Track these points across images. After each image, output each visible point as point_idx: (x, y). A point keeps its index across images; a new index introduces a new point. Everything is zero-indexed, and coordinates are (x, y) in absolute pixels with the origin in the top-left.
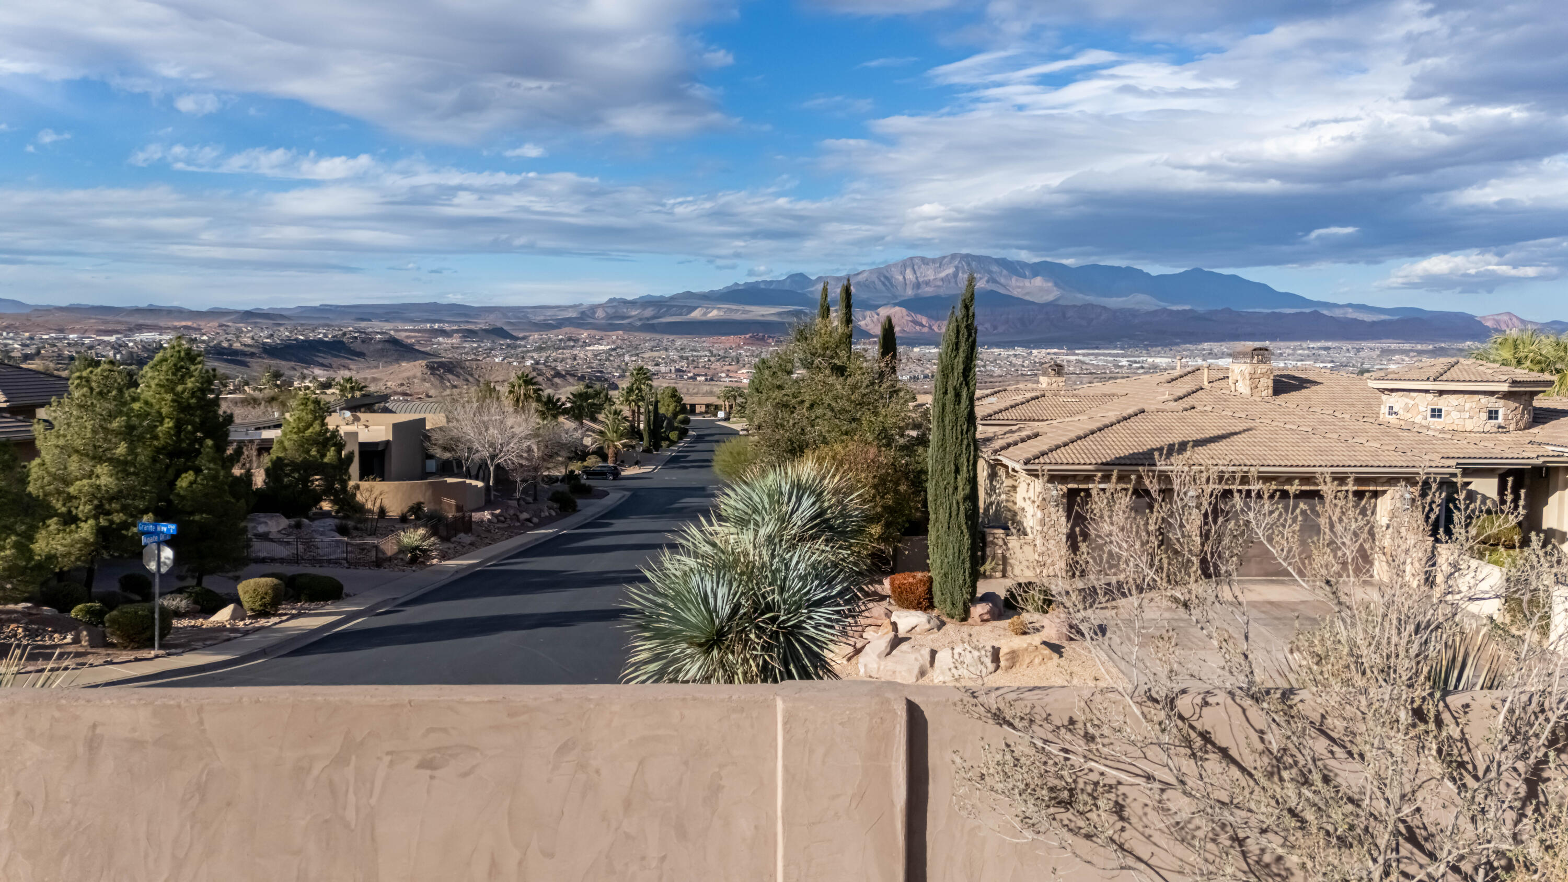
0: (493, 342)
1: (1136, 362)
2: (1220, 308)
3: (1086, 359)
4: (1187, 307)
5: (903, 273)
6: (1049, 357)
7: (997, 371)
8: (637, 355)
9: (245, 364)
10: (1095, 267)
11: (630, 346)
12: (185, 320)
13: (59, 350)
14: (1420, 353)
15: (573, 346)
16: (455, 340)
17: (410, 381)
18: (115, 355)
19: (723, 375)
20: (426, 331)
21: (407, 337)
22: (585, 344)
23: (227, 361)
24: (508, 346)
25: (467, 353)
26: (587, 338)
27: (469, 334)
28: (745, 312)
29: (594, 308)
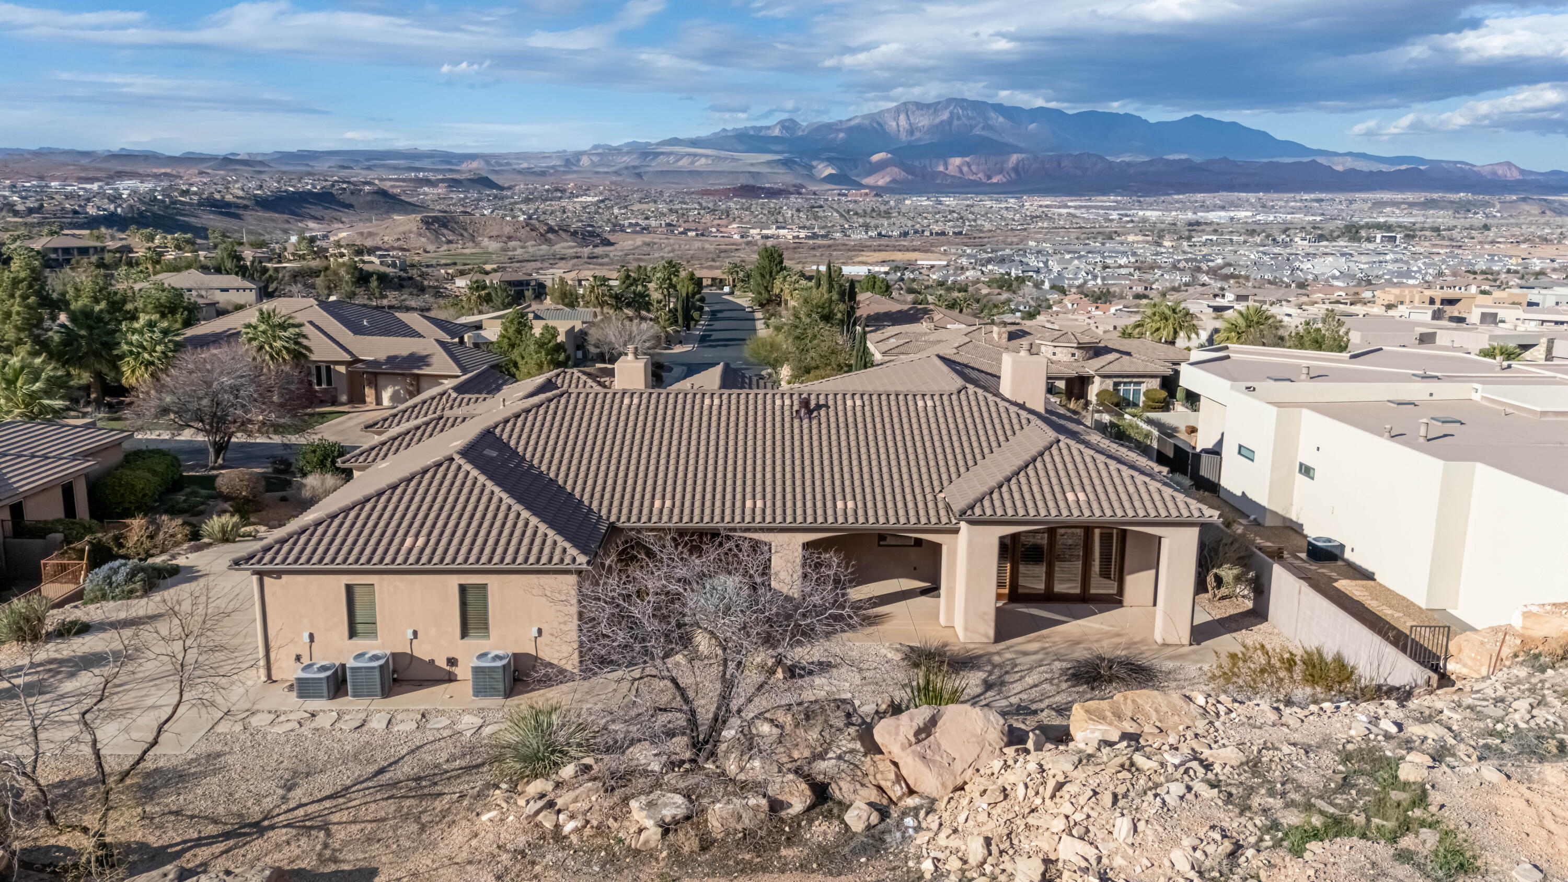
0: (479, 192)
1: (1127, 216)
2: (1217, 158)
3: (1077, 212)
4: (1184, 157)
5: (896, 119)
6: (1041, 210)
7: (987, 226)
8: (626, 207)
9: (237, 217)
10: (1092, 113)
11: (619, 197)
12: (164, 166)
13: (60, 204)
14: (1411, 205)
15: (561, 198)
16: (441, 190)
17: (405, 236)
18: (116, 208)
19: (714, 230)
20: (410, 180)
21: (393, 187)
22: (573, 196)
23: (221, 213)
24: (496, 197)
25: (455, 205)
26: (573, 188)
27: (454, 184)
28: (734, 160)
29: (578, 155)
